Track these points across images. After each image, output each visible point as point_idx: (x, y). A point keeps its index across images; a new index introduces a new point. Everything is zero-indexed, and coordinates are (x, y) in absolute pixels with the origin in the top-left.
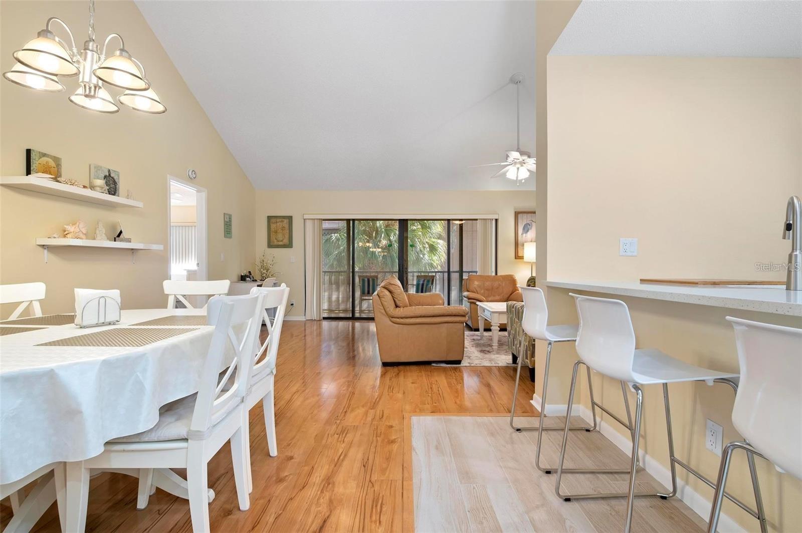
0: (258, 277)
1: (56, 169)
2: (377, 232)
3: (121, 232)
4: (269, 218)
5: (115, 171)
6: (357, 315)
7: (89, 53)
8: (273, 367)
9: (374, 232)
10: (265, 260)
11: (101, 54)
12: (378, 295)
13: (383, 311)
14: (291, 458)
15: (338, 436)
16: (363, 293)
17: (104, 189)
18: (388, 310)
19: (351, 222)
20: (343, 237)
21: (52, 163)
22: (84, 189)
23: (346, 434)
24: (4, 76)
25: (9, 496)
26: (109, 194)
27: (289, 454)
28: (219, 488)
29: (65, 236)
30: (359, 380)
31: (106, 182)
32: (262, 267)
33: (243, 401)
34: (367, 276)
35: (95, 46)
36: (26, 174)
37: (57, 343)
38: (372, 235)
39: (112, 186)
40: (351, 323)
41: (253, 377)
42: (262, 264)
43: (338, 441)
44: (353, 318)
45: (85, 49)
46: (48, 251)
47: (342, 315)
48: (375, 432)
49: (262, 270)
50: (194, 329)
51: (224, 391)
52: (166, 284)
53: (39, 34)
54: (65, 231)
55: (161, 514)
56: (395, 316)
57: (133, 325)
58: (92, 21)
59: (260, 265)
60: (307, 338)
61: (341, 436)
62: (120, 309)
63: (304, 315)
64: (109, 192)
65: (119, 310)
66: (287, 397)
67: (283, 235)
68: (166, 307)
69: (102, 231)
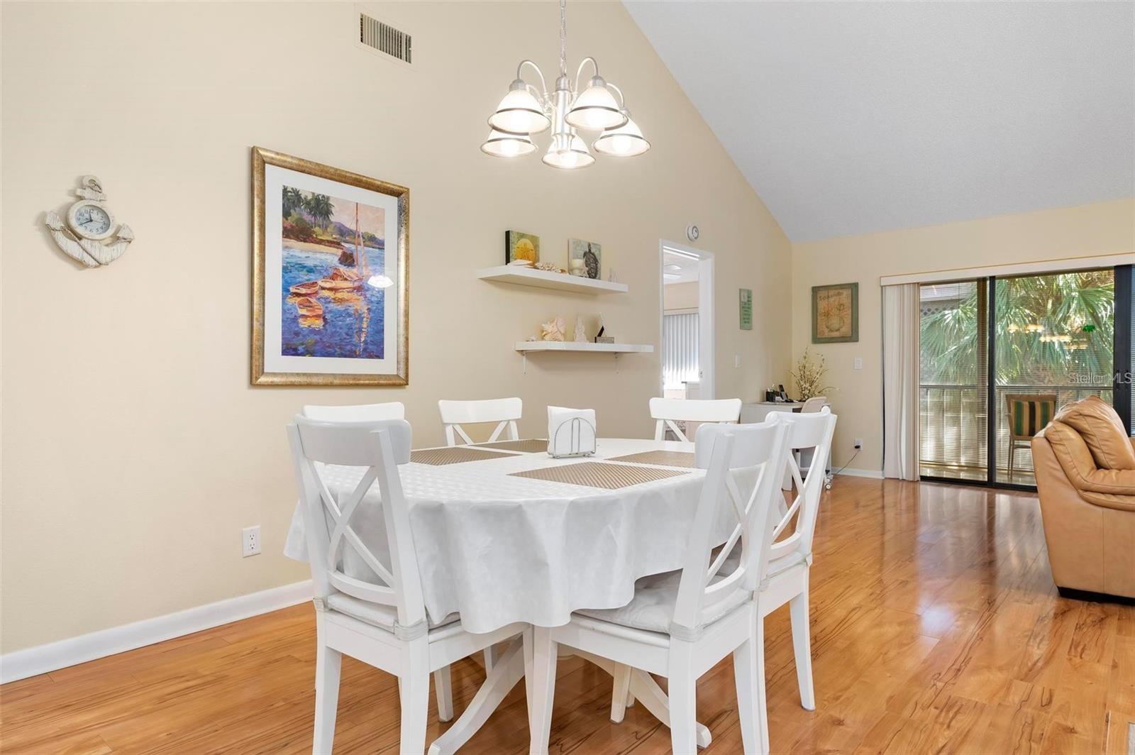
0: (794, 395)
1: (534, 252)
2: (1058, 301)
3: (603, 329)
4: (815, 290)
5: (595, 244)
6: (1000, 479)
7: (561, 93)
8: (808, 553)
9: (1050, 302)
10: (807, 365)
11: (574, 91)
12: (1046, 438)
13: (1061, 474)
14: (840, 723)
15: (938, 711)
16: (1017, 433)
17: (583, 271)
18: (1073, 472)
19: (988, 282)
20: (969, 314)
21: (530, 245)
22: (562, 274)
23: (956, 713)
24: (482, 150)
25: (483, 650)
26: (590, 277)
27: (836, 714)
28: (718, 731)
29: (543, 338)
30: (995, 612)
31: (586, 261)
32: (803, 377)
33: (752, 599)
34: (1029, 396)
35: (567, 82)
36: (505, 263)
37: (528, 475)
38: (1045, 306)
39: (593, 265)
40: (986, 494)
41: (770, 562)
42: (802, 373)
43: (936, 722)
44: (991, 484)
45: (557, 90)
46: (527, 358)
47: (963, 476)
48: (1028, 730)
49: (802, 383)
50: (683, 473)
51: (721, 574)
52: (654, 402)
53: (511, 88)
54: (543, 332)
55: (639, 739)
56: (1093, 487)
57: (609, 459)
58: (563, 49)
59: (798, 374)
60: (886, 510)
61: (943, 714)
62: (596, 437)
63: (880, 468)
64: (589, 274)
65: (594, 437)
66: (840, 613)
67: (841, 318)
68: (653, 438)
69: (581, 330)
